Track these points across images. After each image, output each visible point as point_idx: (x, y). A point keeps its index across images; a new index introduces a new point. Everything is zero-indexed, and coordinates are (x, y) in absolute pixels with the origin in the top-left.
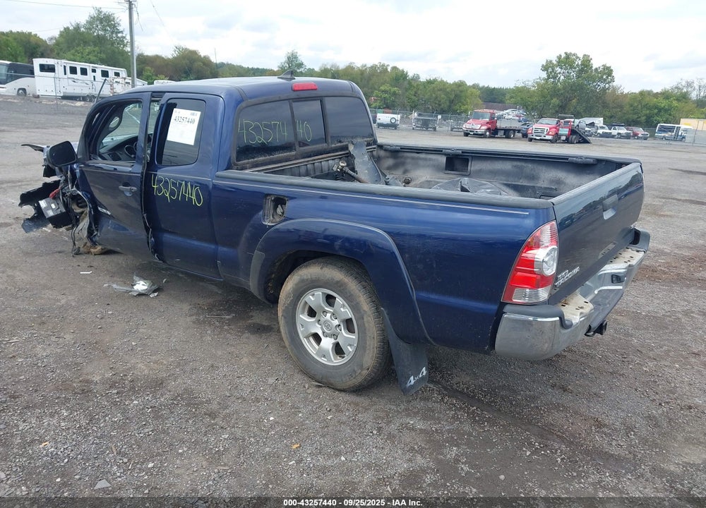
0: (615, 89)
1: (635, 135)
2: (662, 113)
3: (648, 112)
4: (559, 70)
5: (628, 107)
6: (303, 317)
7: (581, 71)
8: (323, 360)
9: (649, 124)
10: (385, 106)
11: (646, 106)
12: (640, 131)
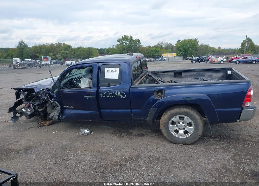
0: (141, 46)
1: (151, 60)
2: (156, 53)
3: (152, 53)
4: (123, 41)
5: (146, 51)
6: (170, 126)
7: (130, 41)
8: (181, 137)
9: (154, 56)
10: (64, 58)
11: (151, 51)
12: (152, 59)
